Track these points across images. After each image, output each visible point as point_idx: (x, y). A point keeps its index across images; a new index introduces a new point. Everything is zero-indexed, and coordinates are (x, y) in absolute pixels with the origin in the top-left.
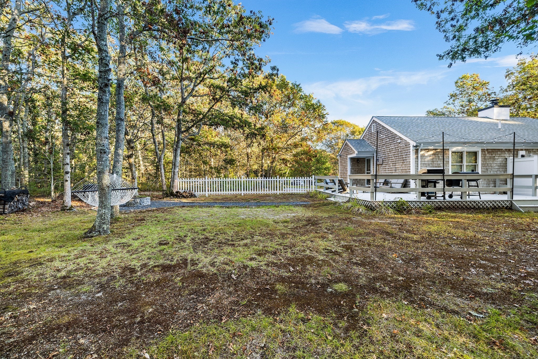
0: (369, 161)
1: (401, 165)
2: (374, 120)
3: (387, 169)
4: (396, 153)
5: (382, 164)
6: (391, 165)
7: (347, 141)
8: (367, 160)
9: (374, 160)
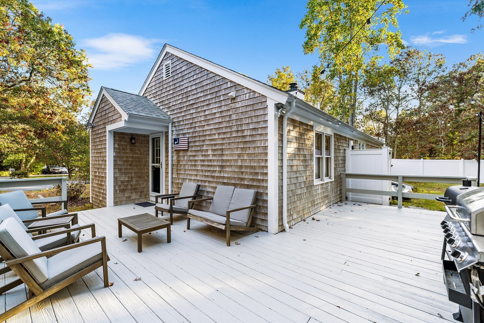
0: (156, 142)
1: (239, 155)
2: (167, 53)
3: (199, 163)
4: (224, 125)
5: (187, 150)
6: (210, 152)
7: (104, 92)
8: (153, 139)
9: (167, 140)
